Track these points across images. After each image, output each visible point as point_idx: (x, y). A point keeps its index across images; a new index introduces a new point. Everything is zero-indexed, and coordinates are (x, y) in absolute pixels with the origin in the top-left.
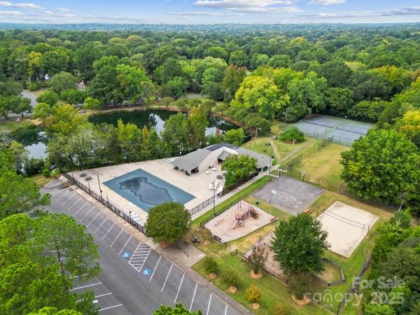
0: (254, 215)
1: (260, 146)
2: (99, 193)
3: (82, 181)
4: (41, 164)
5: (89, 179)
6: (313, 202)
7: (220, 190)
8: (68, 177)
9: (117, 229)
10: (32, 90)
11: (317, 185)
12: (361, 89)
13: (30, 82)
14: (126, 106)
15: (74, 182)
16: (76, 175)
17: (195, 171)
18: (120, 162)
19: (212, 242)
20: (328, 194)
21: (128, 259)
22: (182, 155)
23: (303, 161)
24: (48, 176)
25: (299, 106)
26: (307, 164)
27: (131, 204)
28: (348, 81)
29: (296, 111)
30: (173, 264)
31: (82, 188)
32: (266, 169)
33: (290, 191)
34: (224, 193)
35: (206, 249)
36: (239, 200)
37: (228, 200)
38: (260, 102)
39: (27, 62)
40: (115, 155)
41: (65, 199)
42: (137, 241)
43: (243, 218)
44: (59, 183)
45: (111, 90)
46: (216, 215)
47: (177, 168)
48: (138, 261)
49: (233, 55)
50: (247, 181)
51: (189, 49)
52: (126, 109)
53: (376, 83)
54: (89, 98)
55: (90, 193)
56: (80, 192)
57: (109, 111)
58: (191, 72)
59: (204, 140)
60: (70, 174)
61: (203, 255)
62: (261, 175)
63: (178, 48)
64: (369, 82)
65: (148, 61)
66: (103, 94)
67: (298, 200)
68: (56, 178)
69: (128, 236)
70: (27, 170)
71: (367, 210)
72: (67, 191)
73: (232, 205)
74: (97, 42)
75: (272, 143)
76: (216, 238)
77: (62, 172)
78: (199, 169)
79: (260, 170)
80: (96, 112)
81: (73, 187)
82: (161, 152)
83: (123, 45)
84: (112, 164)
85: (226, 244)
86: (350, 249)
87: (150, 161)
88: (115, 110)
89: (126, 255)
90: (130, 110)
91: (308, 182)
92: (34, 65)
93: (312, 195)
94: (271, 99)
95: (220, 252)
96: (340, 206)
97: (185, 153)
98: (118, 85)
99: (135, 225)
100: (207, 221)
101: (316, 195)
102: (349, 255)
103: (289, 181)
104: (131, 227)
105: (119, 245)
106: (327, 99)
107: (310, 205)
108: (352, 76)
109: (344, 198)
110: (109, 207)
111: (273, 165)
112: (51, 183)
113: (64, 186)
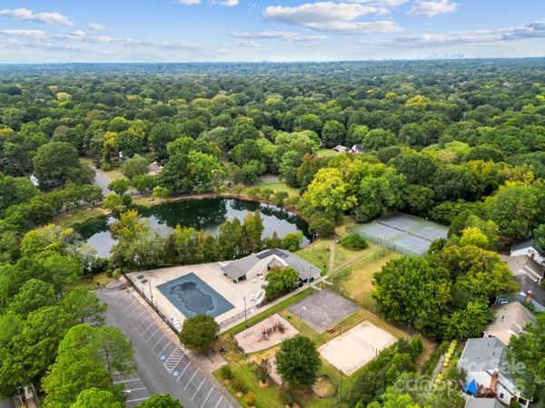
0: (281, 329)
1: (319, 251)
2: (150, 298)
3: (138, 283)
4: (106, 263)
5: (145, 282)
6: (343, 319)
7: (259, 301)
8: (127, 278)
9: (161, 333)
10: (105, 170)
11: (354, 302)
12: (444, 190)
13: (104, 160)
14: (196, 193)
15: (131, 284)
16: (133, 276)
17: (242, 278)
18: (175, 264)
19: (236, 352)
20: (361, 311)
21: (164, 361)
22: (236, 258)
23: (354, 273)
24: (110, 276)
25: (371, 205)
26: (356, 277)
27: (176, 310)
28: (431, 178)
29: (368, 211)
30: (199, 369)
31: (137, 290)
32: (312, 280)
33: (326, 306)
34: (263, 304)
35: (229, 358)
36: (273, 313)
37: (264, 312)
38: (325, 202)
39: (102, 143)
40: (172, 256)
41: (122, 301)
42: (174, 346)
43: (269, 332)
44: (118, 285)
45: (181, 177)
46: (247, 327)
47: (226, 275)
48: (171, 364)
49: (327, 126)
50: (289, 292)
51: (280, 114)
52: (195, 197)
53: (460, 184)
54: (158, 187)
55: (143, 296)
56: (136, 294)
57: (178, 199)
58: (270, 153)
59: (260, 243)
60: (128, 275)
61: (225, 363)
62: (306, 286)
63: (266, 113)
64: (453, 181)
65: (227, 138)
66: (172, 182)
67: (329, 317)
68: (117, 278)
69: (168, 341)
70: (93, 269)
71: (389, 332)
72: (124, 293)
73: (265, 318)
74: (180, 100)
75: (332, 248)
76: (241, 350)
77: (123, 273)
78: (247, 277)
79: (306, 281)
80: (164, 200)
81: (131, 289)
82: (216, 255)
83: (207, 109)
84: (168, 267)
85: (247, 356)
86: (355, 368)
87: (204, 265)
88: (184, 197)
89: (163, 358)
90: (200, 197)
91: (348, 298)
92: (108, 145)
93: (345, 312)
94: (337, 199)
95: (241, 362)
96: (367, 326)
97: (239, 257)
98: (188, 173)
99: (176, 331)
100: (238, 333)
101: (349, 313)
102: (349, 374)
103: (330, 295)
104: (173, 332)
105: (159, 348)
106: (405, 198)
107: (339, 322)
108: (435, 174)
109: (375, 317)
110: (157, 311)
111: (322, 275)
112: (112, 283)
113: (123, 287)
